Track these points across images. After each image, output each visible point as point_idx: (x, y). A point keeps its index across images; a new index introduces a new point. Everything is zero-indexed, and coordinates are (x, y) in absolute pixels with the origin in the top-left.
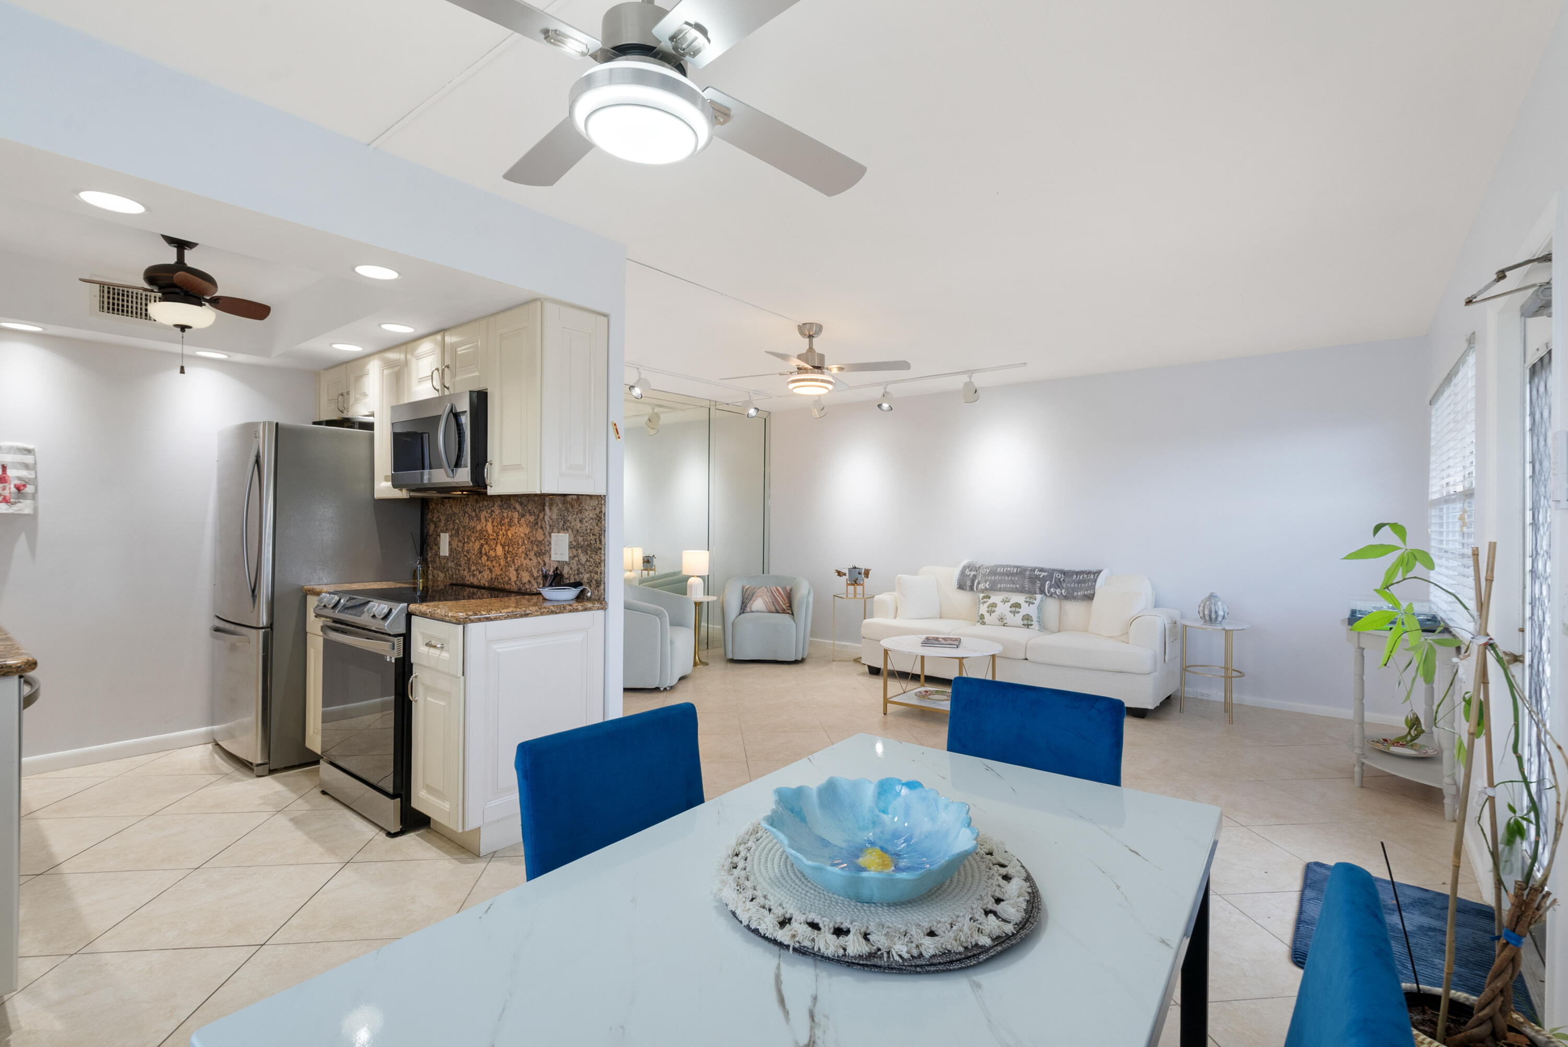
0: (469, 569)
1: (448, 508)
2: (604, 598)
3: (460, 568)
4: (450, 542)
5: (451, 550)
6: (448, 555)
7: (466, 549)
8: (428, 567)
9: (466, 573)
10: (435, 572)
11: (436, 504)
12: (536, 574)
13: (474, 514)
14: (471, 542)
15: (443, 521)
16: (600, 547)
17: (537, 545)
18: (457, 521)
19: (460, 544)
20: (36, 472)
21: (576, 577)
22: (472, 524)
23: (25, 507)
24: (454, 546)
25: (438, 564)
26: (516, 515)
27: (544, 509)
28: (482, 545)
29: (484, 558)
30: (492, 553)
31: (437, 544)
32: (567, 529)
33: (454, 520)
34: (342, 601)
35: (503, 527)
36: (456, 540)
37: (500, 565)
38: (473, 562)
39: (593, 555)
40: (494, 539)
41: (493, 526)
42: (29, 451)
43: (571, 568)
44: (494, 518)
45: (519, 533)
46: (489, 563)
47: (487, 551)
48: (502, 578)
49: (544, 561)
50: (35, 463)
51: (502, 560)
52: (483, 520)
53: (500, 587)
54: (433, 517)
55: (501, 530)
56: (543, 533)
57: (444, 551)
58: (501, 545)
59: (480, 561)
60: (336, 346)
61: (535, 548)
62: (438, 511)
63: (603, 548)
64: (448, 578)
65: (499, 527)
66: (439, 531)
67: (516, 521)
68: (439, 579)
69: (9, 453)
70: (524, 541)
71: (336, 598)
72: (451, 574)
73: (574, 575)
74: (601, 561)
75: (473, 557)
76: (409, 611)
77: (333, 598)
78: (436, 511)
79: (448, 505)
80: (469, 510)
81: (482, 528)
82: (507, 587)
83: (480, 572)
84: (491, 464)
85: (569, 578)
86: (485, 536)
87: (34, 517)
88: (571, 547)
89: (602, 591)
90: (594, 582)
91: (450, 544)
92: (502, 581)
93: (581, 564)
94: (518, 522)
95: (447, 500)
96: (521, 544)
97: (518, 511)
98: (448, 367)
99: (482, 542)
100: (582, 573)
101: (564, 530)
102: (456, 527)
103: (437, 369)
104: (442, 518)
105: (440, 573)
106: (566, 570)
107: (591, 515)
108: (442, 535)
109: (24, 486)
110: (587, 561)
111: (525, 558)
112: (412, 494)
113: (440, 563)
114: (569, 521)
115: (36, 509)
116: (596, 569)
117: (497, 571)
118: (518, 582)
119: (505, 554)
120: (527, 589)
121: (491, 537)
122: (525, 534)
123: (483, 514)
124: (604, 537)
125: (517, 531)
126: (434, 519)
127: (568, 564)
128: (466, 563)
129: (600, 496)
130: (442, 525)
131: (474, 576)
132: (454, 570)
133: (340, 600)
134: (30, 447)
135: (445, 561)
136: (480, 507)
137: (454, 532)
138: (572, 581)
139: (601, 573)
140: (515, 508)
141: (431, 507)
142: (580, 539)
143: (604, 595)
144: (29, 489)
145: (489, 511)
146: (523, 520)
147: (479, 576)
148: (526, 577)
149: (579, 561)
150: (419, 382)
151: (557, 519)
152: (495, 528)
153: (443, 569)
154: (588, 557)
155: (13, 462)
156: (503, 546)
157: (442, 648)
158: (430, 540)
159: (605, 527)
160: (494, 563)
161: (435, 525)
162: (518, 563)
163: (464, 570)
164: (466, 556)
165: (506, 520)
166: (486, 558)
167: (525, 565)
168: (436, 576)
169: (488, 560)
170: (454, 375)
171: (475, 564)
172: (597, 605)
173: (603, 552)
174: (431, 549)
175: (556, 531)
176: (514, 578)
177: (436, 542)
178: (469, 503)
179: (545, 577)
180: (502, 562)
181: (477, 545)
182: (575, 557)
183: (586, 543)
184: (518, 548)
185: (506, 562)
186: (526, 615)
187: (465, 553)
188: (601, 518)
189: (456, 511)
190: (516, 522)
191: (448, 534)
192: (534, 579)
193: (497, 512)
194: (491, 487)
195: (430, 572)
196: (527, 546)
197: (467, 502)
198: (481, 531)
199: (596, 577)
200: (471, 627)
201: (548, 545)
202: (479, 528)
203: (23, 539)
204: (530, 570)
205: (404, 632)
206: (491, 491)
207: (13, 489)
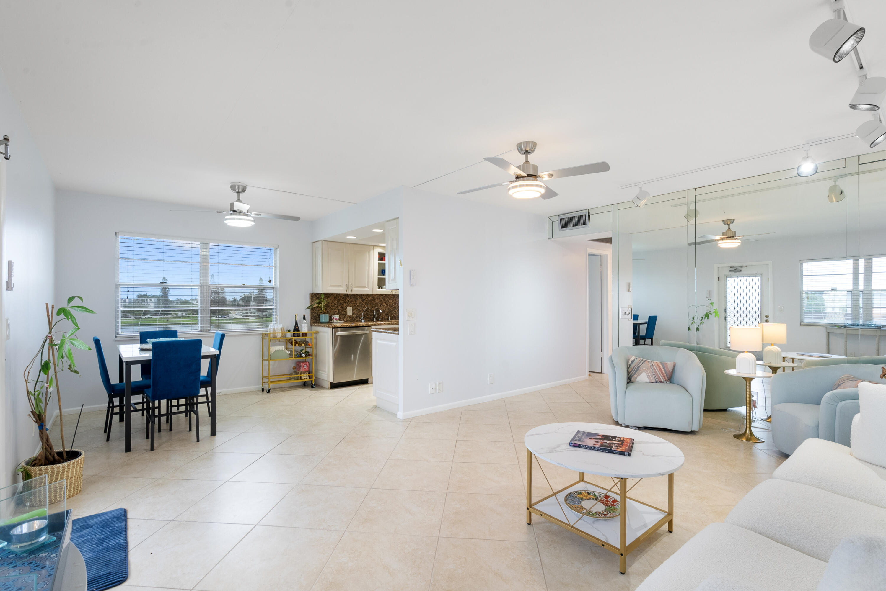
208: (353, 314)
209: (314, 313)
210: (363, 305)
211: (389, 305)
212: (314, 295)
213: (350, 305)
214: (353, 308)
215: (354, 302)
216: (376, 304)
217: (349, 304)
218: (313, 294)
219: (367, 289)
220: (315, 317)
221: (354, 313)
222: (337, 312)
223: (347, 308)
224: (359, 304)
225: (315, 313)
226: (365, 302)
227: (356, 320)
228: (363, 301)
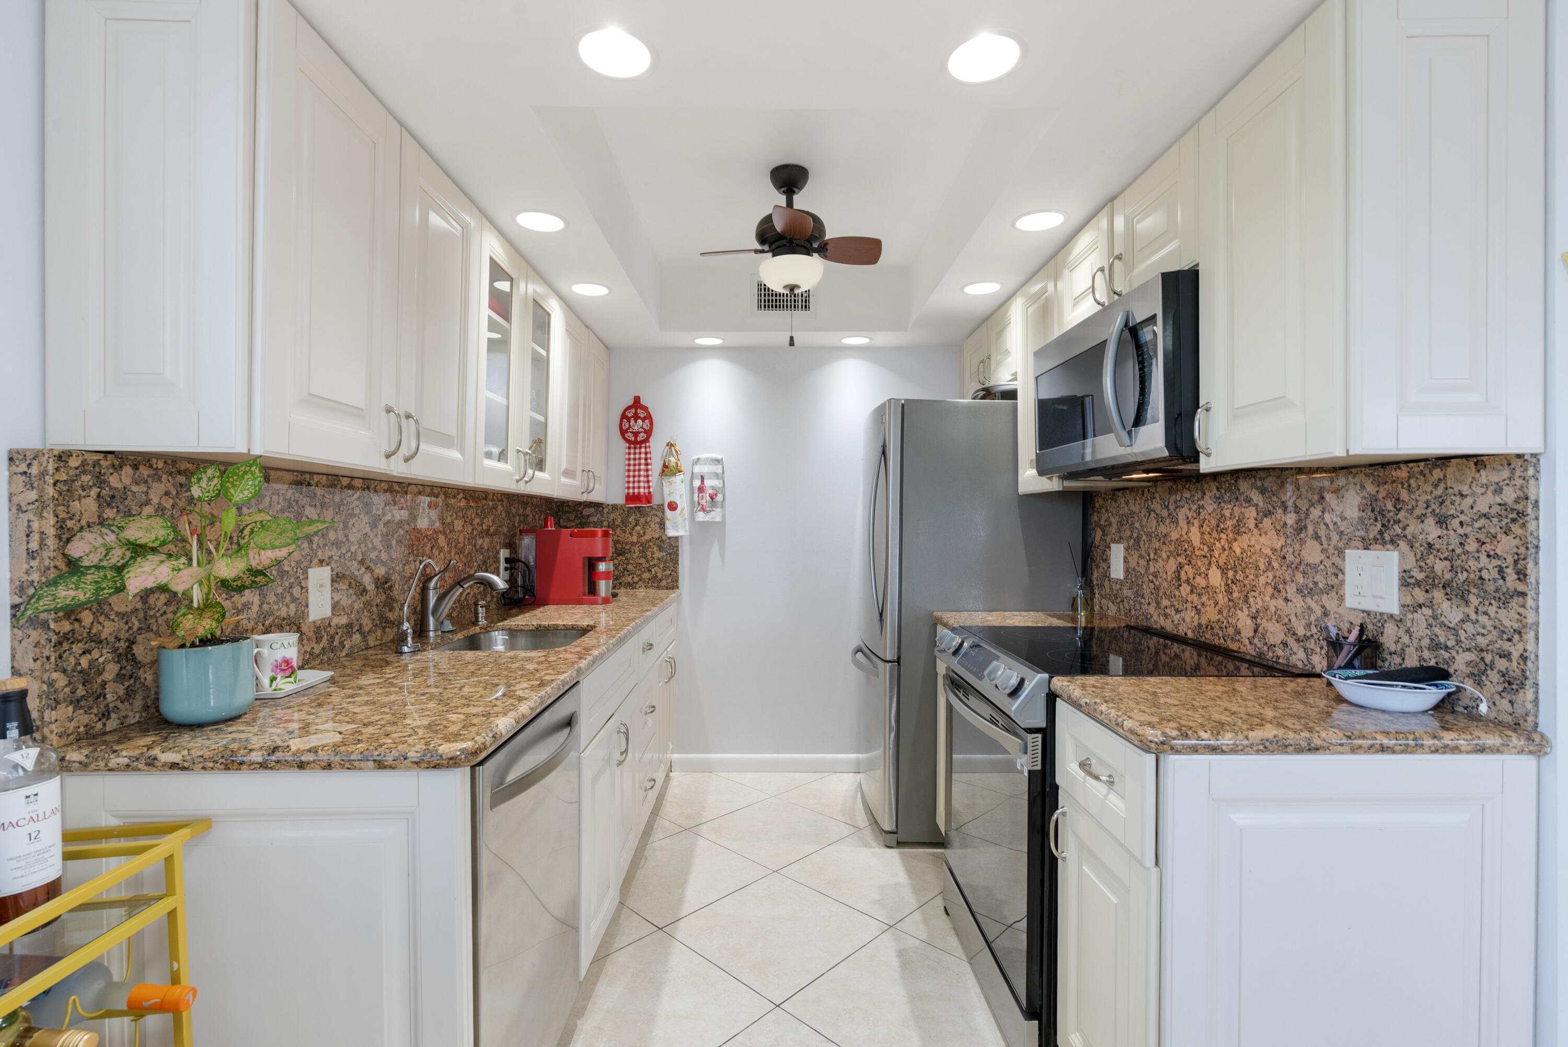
0: (1158, 603)
1: (1123, 505)
2: (1536, 725)
3: (1143, 600)
4: (1125, 558)
5: (1127, 571)
6: (1122, 578)
7: (1152, 570)
8: (1094, 594)
9: (1152, 609)
10: (1103, 601)
11: (1104, 499)
12: (1301, 632)
13: (1165, 513)
14: (1160, 560)
15: (1114, 526)
16: (1521, 587)
17: (1304, 573)
18: (1137, 525)
19: (1143, 563)
20: (724, 482)
21: (1426, 654)
22: (1163, 529)
23: (715, 515)
24: (1133, 564)
25: (1108, 591)
26: (1251, 513)
27: (1323, 498)
28: (1181, 566)
29: (1185, 589)
30: (1200, 581)
31: (1106, 560)
32: (1392, 542)
33: (1132, 524)
34: (965, 644)
35: (1223, 536)
36: (1136, 555)
37: (1216, 604)
38: (1165, 593)
39: (1492, 610)
40: (1205, 557)
41: (1203, 534)
42: (718, 461)
43: (1408, 631)
44: (1204, 520)
45: (1258, 547)
46: (1194, 597)
47: (1191, 576)
48: (1221, 628)
49: (1323, 607)
50: (723, 472)
51: (1220, 596)
52: (1182, 523)
53: (1216, 642)
54: (1100, 520)
55: (1219, 540)
56: (1320, 548)
57: (1117, 570)
58: (1219, 567)
59: (1177, 593)
60: (971, 290)
61: (1300, 579)
62: (1107, 510)
63: (1531, 594)
64: (1123, 613)
65: (1215, 534)
66: (1108, 540)
67: (1251, 524)
68: (1109, 613)
69: (705, 464)
70: (1270, 563)
71: (958, 640)
72: (1128, 607)
73: (1420, 649)
74: (1524, 626)
75: (1165, 584)
76: (1052, 689)
77: (953, 639)
78: (1104, 510)
79: (1122, 500)
80: (1156, 506)
81: (1181, 535)
82: (1234, 646)
83: (1177, 611)
84: (1207, 410)
85: (1402, 655)
86: (1186, 550)
87: (722, 524)
88: (1406, 581)
89: (1530, 706)
90: (1494, 676)
91: (1126, 560)
92: (1221, 634)
93: (1443, 625)
94: (1256, 526)
95: (1120, 493)
96: (1262, 567)
97: (1257, 505)
98: (1119, 258)
99: (1181, 559)
100: (1446, 648)
101: (1384, 543)
102: (1135, 535)
103: (1102, 270)
104: (1114, 521)
105: (1110, 604)
106: (1389, 637)
107: (1482, 507)
108: (1113, 546)
109: (716, 495)
110: (1466, 619)
111: (1272, 596)
112: (1067, 484)
113: (1111, 588)
114: (1398, 522)
115: (724, 516)
116: (1507, 646)
117: (1210, 614)
118: (1256, 641)
119: (1227, 585)
120: (1278, 658)
121: (1197, 553)
122: (1274, 550)
123: (1182, 514)
124: (1537, 563)
125: (1252, 543)
126: (1102, 522)
127: (1399, 621)
128: (1152, 593)
129: (1519, 456)
130: (1114, 531)
131: (1166, 616)
132: (1131, 602)
133: (962, 643)
134: (719, 457)
135: (1118, 587)
136: (1176, 502)
137: (1132, 542)
138: (1412, 662)
139: (1524, 658)
140: (1249, 500)
141: (1097, 505)
142: (1440, 567)
143: (1536, 717)
144: (719, 498)
145: (1194, 507)
146: (1267, 522)
147: (1176, 618)
148: (1275, 633)
149: (1435, 617)
150: (1075, 305)
151: (1361, 519)
152: (1207, 537)
153: (1115, 598)
154: (1471, 611)
155: (708, 473)
156: (1224, 572)
157: (1111, 783)
158: (1097, 553)
159: (1538, 538)
160: (1204, 599)
161: (1104, 531)
162: (1257, 603)
163: (1149, 604)
164: (1152, 582)
165: (1229, 523)
166: (1188, 589)
167: (1273, 610)
168: (1105, 608)
169: (1192, 591)
170: (1130, 268)
171: (1169, 597)
172: (1515, 741)
173: (1530, 603)
174: (1098, 567)
175: (1360, 545)
176: (1247, 632)
177: (1105, 557)
178: (1157, 495)
179: (1335, 645)
180: (1222, 599)
181: (1172, 565)
182: (1420, 606)
183: (1462, 576)
184: (1257, 576)
185: (1230, 600)
186: (1313, 749)
187: (1151, 577)
188: (1522, 514)
189: (1136, 509)
190: (1252, 526)
191: (1122, 545)
192: (1298, 640)
193: (1210, 509)
194: (1208, 455)
195: (1096, 600)
196: (1278, 573)
197: (1154, 493)
198: (1179, 542)
199: (1502, 664)
200: (1172, 761)
201: (1336, 575)
202: (1174, 536)
203: (716, 544)
204: (1286, 620)
205: (1043, 725)
206: (1206, 465)
207: (708, 499)
208: (333, 614)
209: (77, 648)
210: (374, 548)
211: (456, 546)
212: (83, 468)
213: (320, 553)
214: (332, 570)
215: (336, 531)
216: (418, 540)
217: (315, 547)
218: (74, 462)
219: (455, 454)
220: (86, 677)
221: (338, 602)
222: (255, 608)
223: (305, 573)
224: (359, 543)
225: (97, 641)
226: (382, 535)
227: (348, 644)
228: (374, 525)
